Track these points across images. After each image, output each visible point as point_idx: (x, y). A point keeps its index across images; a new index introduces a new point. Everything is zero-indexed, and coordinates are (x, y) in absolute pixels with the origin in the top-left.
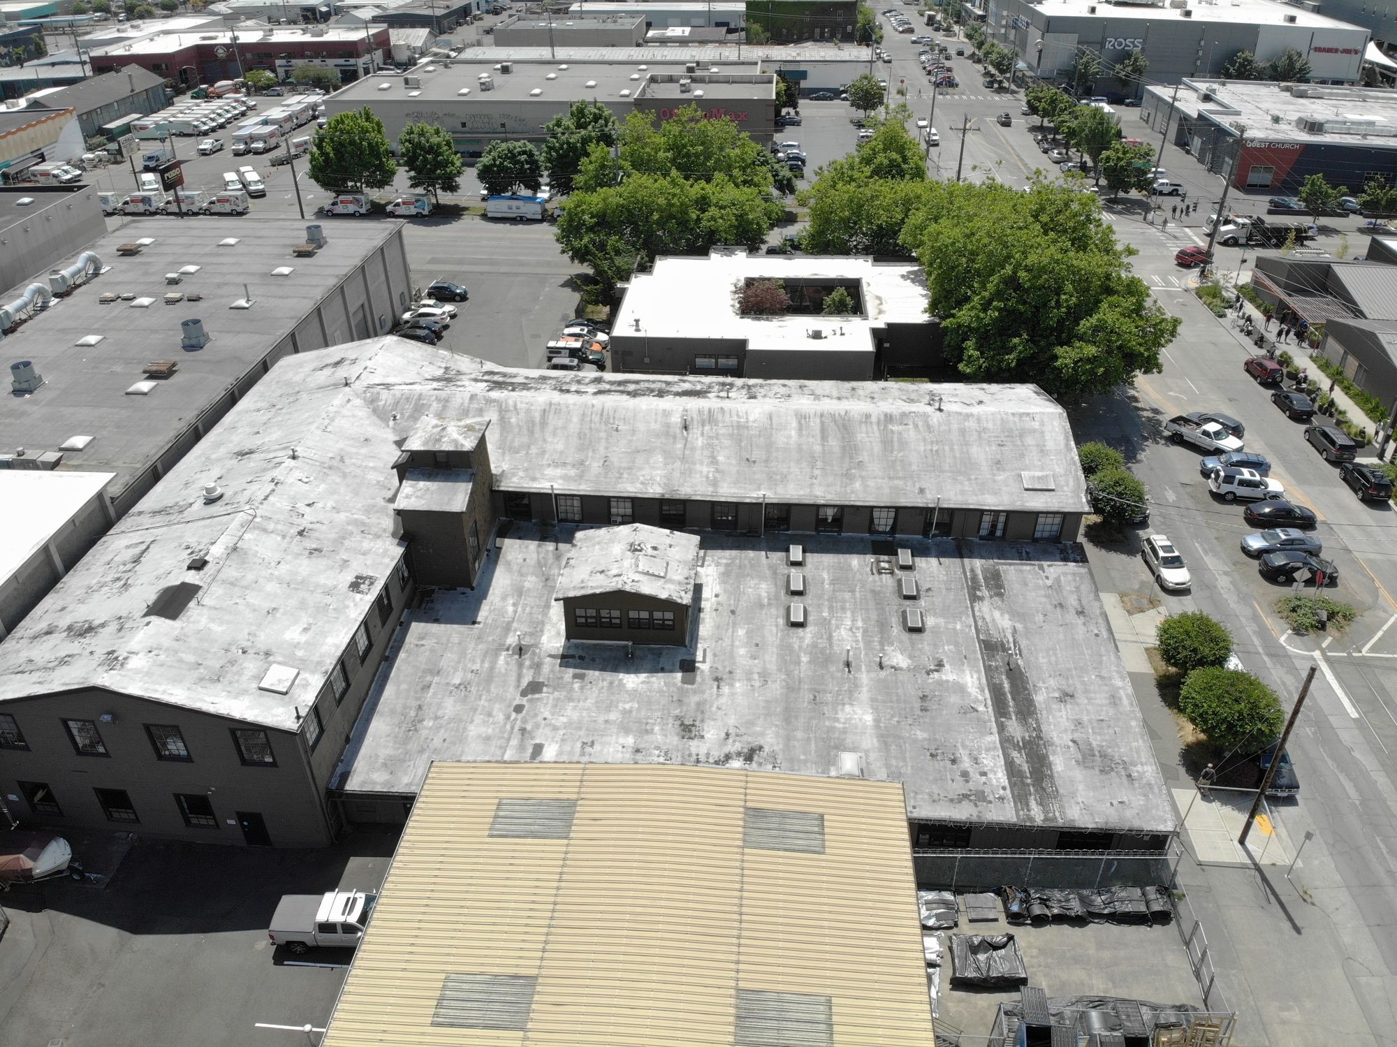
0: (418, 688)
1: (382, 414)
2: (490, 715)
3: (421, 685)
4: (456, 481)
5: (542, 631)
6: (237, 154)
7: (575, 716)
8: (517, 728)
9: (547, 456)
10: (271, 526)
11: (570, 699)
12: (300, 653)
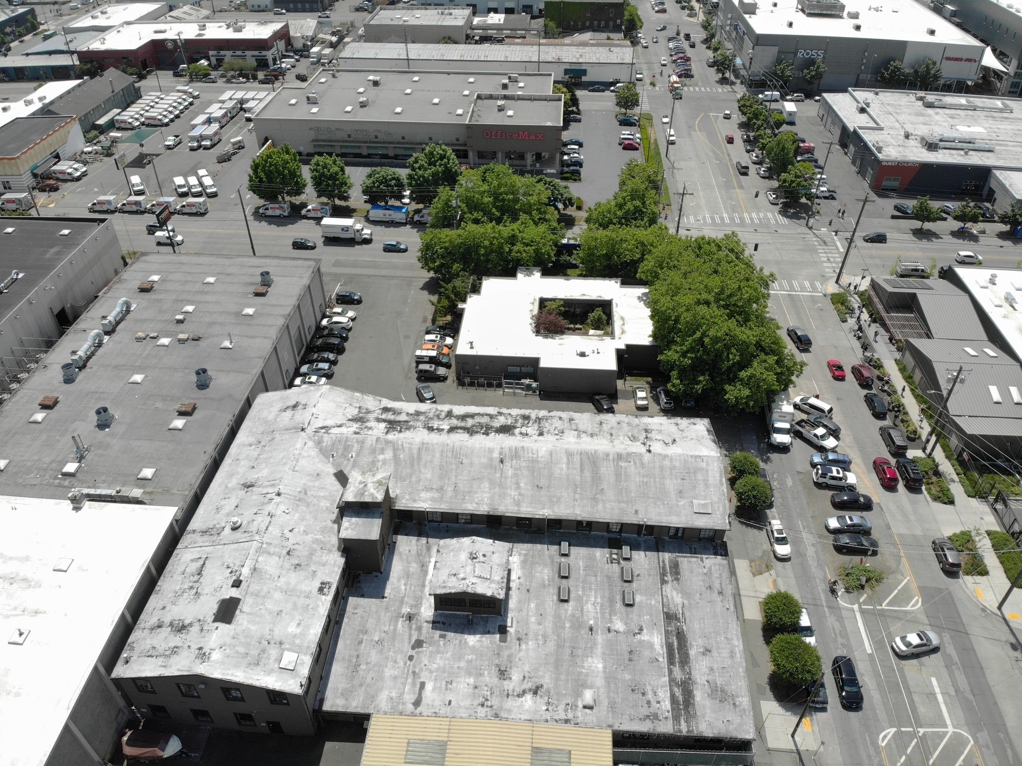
0: (356, 643)
1: (326, 453)
2: (396, 662)
3: (357, 641)
4: (373, 517)
5: (421, 604)
6: (192, 149)
7: (441, 663)
8: (410, 671)
9: (422, 483)
10: (272, 550)
11: (438, 652)
12: (297, 641)
